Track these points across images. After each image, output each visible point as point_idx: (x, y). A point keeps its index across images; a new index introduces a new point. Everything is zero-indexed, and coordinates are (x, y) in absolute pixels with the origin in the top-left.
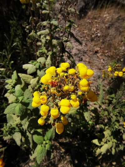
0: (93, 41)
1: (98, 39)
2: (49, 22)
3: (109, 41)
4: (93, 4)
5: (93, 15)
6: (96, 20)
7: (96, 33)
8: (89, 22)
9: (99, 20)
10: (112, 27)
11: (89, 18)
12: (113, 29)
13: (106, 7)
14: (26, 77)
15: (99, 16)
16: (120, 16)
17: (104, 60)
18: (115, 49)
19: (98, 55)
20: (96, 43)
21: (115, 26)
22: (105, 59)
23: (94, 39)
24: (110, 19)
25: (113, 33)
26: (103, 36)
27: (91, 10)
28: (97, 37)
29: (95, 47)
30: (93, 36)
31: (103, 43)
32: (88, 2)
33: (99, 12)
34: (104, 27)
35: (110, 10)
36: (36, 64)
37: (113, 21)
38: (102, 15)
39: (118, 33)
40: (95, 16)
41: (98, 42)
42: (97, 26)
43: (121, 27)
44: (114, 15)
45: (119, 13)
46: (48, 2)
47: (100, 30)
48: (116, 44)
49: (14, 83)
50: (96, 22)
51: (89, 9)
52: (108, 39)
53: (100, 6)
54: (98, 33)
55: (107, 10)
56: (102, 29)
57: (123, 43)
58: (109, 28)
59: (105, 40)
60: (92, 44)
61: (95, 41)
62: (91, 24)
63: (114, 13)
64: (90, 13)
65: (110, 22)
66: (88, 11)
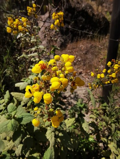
0: (76, 65)
1: (80, 63)
2: (37, 47)
3: (89, 63)
4: (70, 40)
5: (71, 47)
6: (75, 50)
7: (77, 58)
8: (70, 52)
9: (77, 49)
10: (89, 53)
11: (69, 49)
12: (89, 54)
13: (80, 41)
14: (18, 95)
15: (77, 47)
16: (92, 45)
17: (88, 78)
18: (96, 69)
19: (82, 75)
20: (79, 67)
21: (90, 52)
22: (90, 78)
23: (76, 64)
24: (86, 48)
25: (90, 56)
26: (83, 60)
27: (70, 43)
28: (78, 62)
29: (78, 70)
30: (75, 61)
31: (84, 65)
32: (66, 39)
33: (76, 44)
34: (82, 54)
35: (83, 42)
36: (27, 81)
37: (88, 49)
38: (78, 46)
39: (95, 56)
40: (73, 47)
41: (79, 65)
42: (76, 54)
43: (95, 52)
44: (87, 45)
45: (91, 43)
46: (35, 37)
47: (80, 56)
48: (96, 64)
49: (6, 102)
50: (75, 51)
51: (68, 43)
52: (87, 62)
53: (76, 40)
54: (79, 58)
55: (81, 42)
56: (81, 55)
57: (100, 63)
58: (86, 54)
59: (85, 63)
60: (75, 68)
61: (77, 65)
62: (72, 53)
63: (87, 44)
64: (69, 46)
65: (86, 49)
66: (67, 44)
